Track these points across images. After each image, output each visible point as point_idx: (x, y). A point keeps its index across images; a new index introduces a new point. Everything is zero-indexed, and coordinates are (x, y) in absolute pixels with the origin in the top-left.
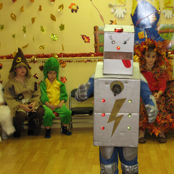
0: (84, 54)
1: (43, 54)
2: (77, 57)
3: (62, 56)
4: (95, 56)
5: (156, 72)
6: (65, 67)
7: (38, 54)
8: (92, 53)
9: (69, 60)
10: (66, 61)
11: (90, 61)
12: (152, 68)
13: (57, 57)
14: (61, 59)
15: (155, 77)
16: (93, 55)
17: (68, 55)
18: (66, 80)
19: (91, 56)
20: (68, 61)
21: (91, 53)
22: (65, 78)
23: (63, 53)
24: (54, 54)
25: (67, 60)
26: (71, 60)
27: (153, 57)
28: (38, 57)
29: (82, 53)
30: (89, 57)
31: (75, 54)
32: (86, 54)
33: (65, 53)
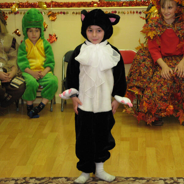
0: (83, 3)
1: (28, 3)
2: (74, 7)
3: (51, 6)
4: (98, 6)
5: (180, 29)
6: (55, 21)
7: (21, 3)
8: (94, 3)
9: (63, 11)
10: (58, 13)
12: (173, 24)
13: (45, 7)
14: (51, 10)
15: (179, 36)
16: (96, 4)
17: (61, 4)
18: (57, 38)
19: (93, 6)
20: (61, 13)
21: (93, 2)
22: (55, 36)
23: (55, 2)
24: (41, 2)
25: (60, 11)
26: (65, 11)
27: (169, 8)
28: (20, 7)
29: (81, 2)
30: (91, 7)
31: (71, 3)
32: (87, 3)
33: (57, 2)
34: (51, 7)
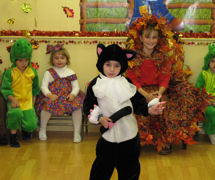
0: (65, 32)
1: (10, 31)
2: (56, 36)
3: (34, 34)
4: (79, 36)
5: (158, 59)
6: (37, 49)
7: (4, 31)
8: (76, 32)
9: (45, 40)
10: (40, 41)
11: (73, 42)
12: (152, 54)
13: (29, 35)
14: (34, 38)
15: (157, 65)
16: (77, 34)
17: (43, 33)
18: (38, 66)
19: (75, 36)
20: (43, 41)
21: (74, 31)
22: (37, 64)
23: (38, 31)
24: (25, 31)
25: (42, 40)
26: (47, 40)
27: (154, 38)
28: (3, 34)
29: (63, 32)
30: (72, 36)
31: (53, 32)
32: (68, 32)
33: (40, 30)
34: (33, 36)
